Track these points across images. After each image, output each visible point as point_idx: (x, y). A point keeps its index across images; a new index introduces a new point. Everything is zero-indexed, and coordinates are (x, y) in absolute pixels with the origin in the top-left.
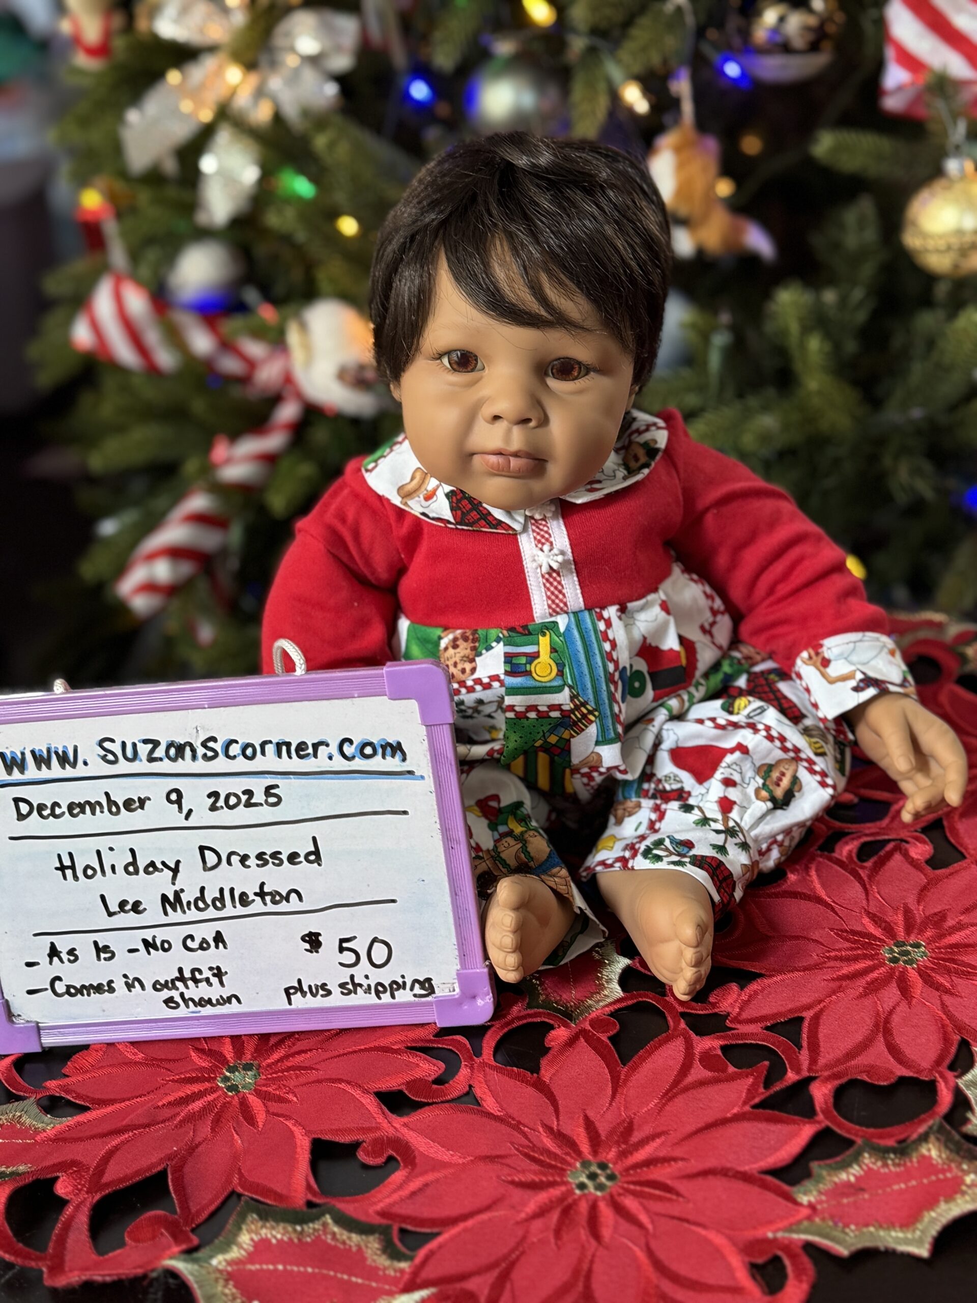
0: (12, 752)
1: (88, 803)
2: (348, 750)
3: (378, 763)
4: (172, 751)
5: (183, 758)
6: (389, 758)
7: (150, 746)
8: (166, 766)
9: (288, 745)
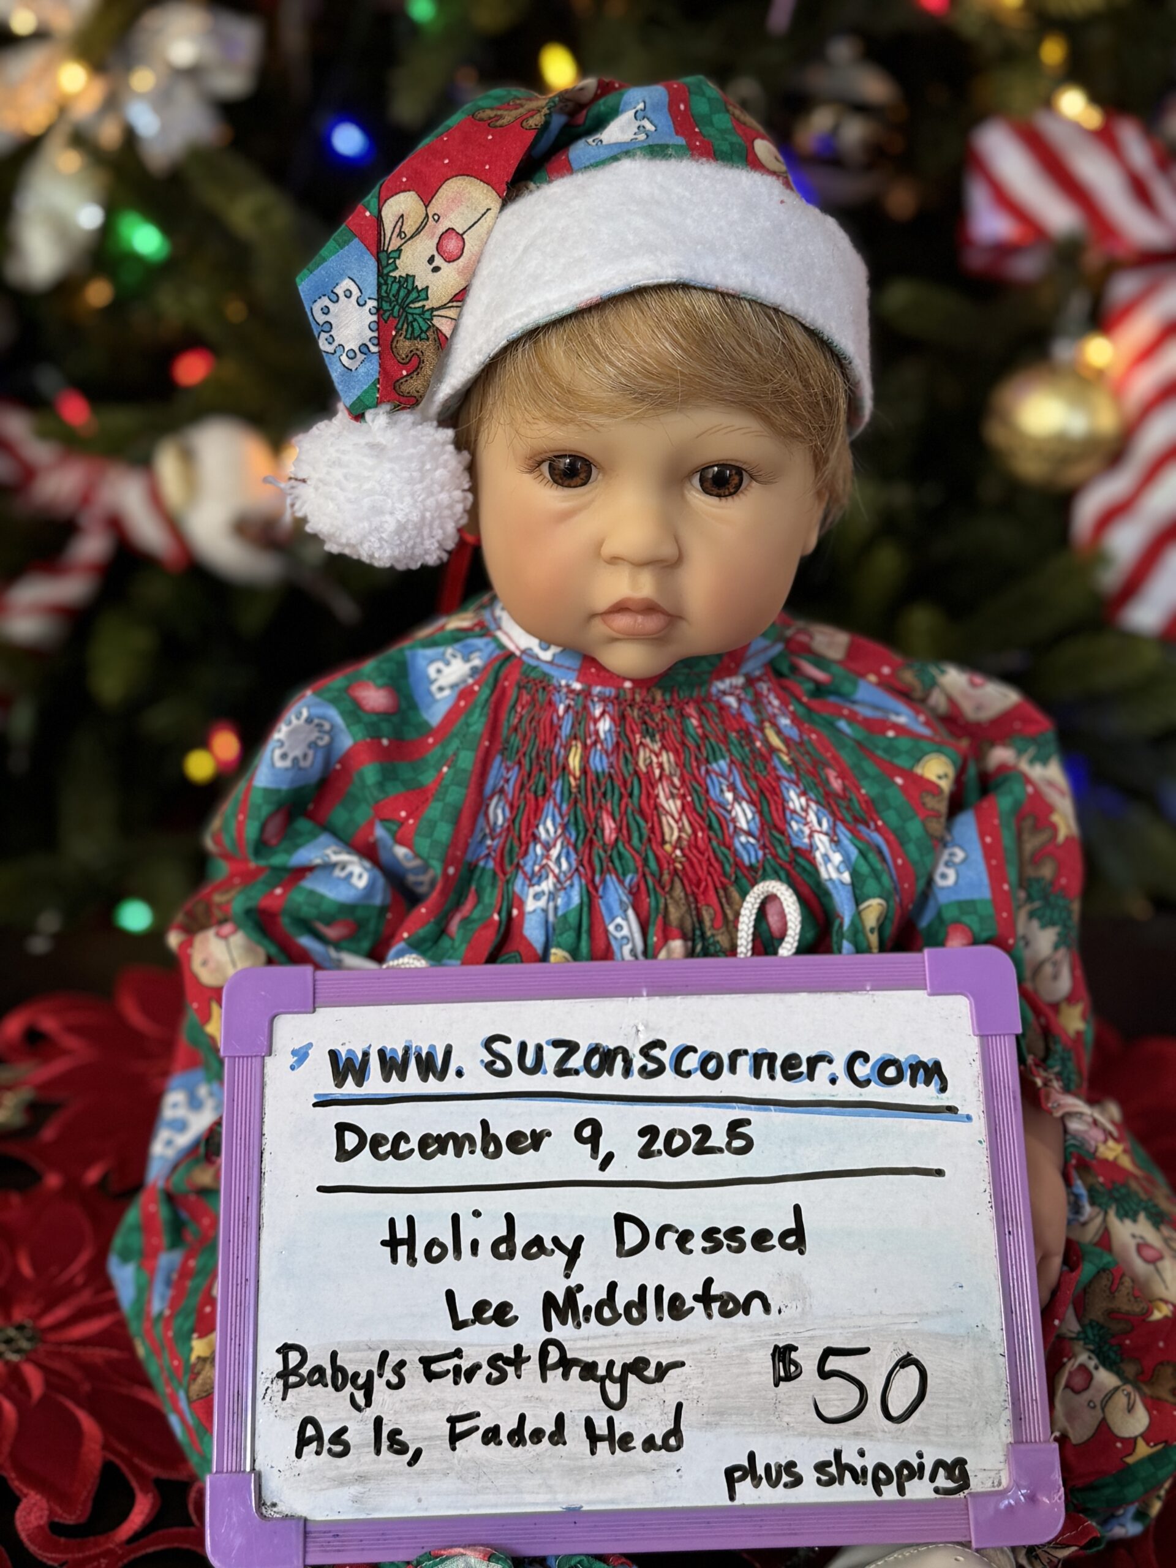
0: (349, 1051)
1: (452, 1136)
2: (862, 1070)
3: (903, 1093)
4: (595, 1061)
5: (610, 1072)
6: (920, 1086)
7: (563, 1050)
8: (583, 1083)
9: (772, 1057)
